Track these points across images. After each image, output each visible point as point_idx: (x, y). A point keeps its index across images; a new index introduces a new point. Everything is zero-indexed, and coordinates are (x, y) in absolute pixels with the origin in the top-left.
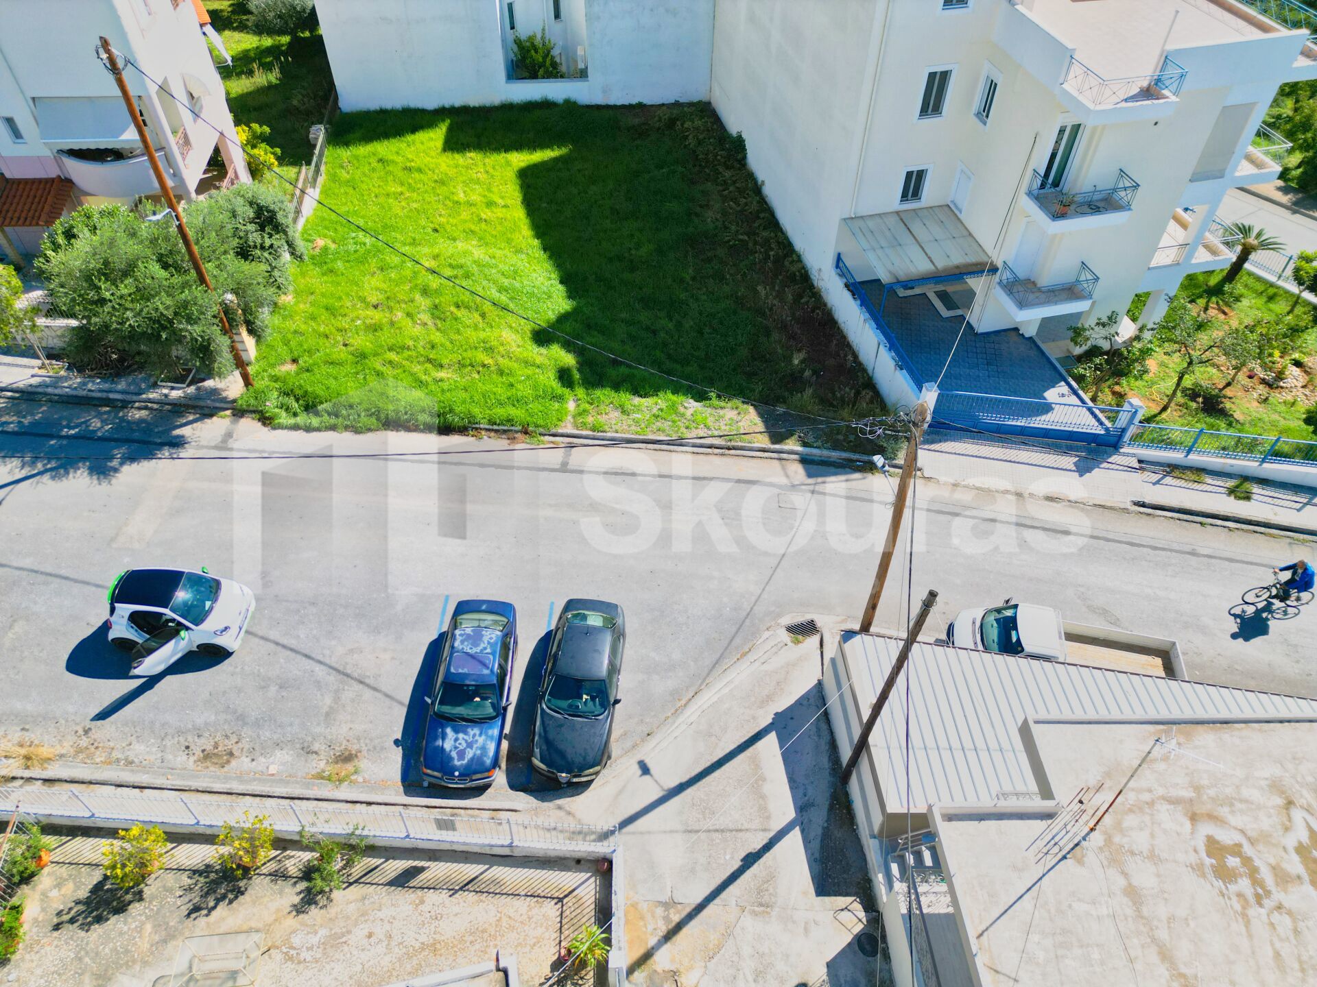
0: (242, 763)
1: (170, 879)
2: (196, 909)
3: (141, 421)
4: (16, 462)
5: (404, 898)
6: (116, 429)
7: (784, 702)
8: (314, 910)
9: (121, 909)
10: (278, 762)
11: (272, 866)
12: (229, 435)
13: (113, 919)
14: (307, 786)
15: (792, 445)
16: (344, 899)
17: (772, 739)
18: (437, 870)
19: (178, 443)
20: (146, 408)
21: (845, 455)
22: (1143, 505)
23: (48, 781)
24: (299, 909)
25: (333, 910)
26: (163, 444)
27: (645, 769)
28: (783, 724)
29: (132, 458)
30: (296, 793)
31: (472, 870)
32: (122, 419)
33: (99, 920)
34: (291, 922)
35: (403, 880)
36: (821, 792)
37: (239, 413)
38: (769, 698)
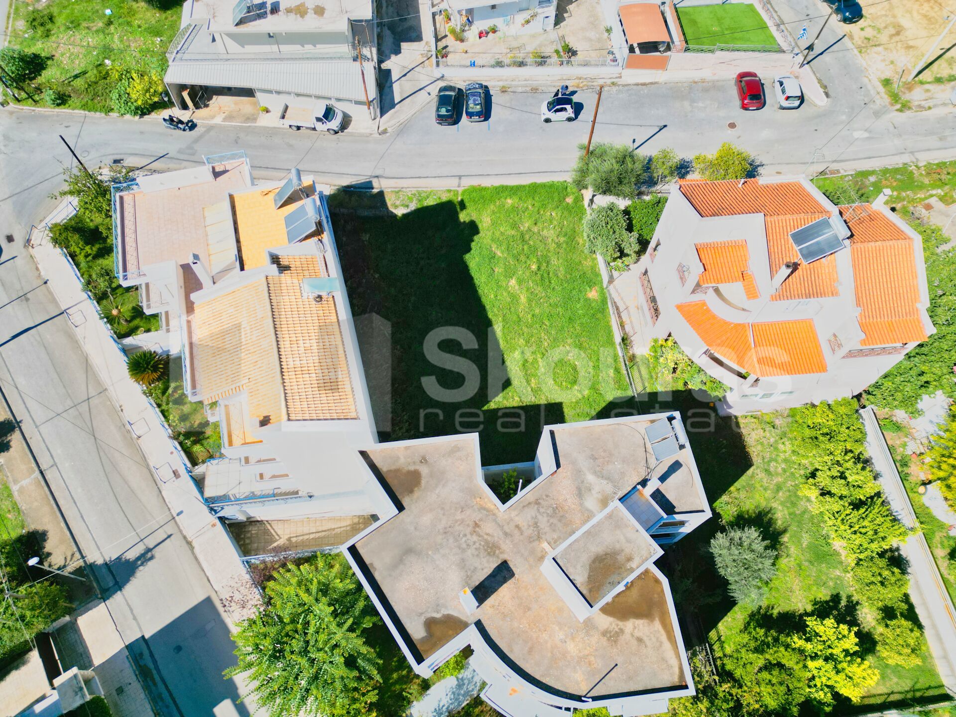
0: (528, 89)
7: (392, 111)
10: (520, 90)
17: (396, 102)
27: (429, 94)
28: (393, 105)
36: (386, 90)
38: (396, 112)
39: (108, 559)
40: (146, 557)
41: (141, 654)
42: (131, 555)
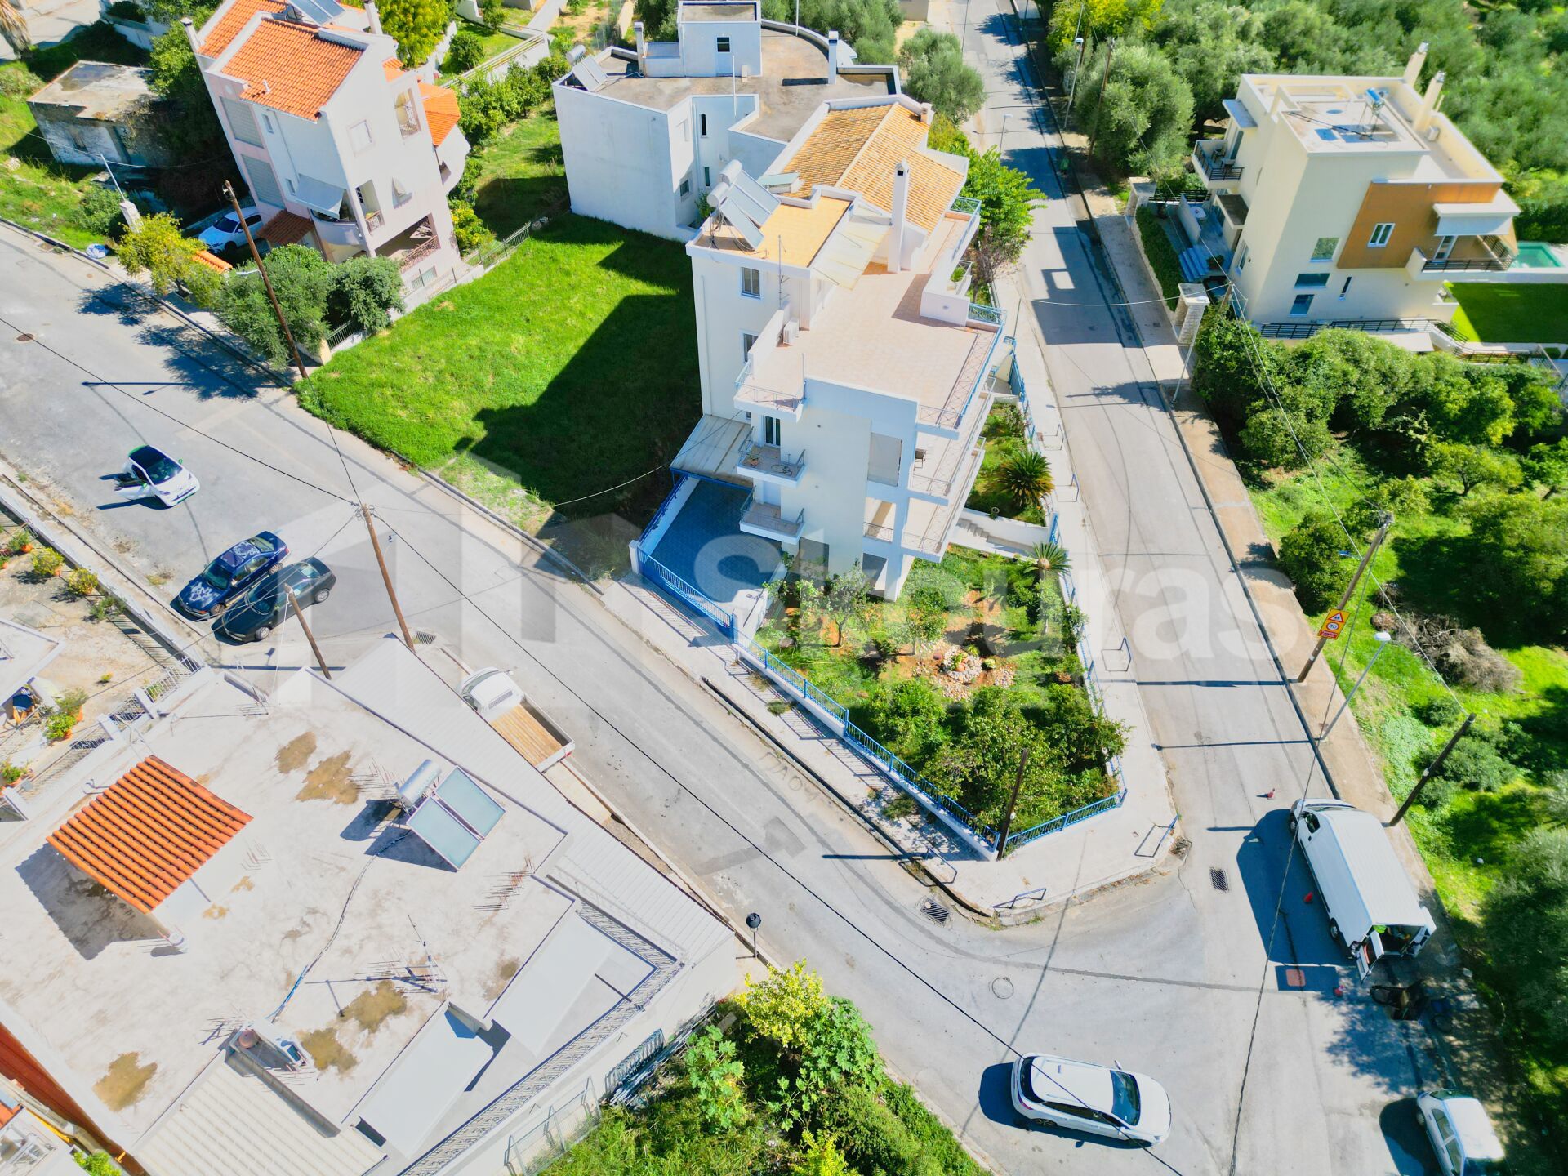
0: (128, 556)
1: (60, 581)
2: (55, 598)
3: (249, 376)
4: (178, 373)
5: (123, 638)
6: (236, 375)
8: (89, 622)
9: (34, 583)
10: (140, 563)
11: (93, 598)
12: (277, 401)
13: (30, 585)
14: (140, 579)
15: (546, 544)
16: (104, 624)
18: (144, 636)
19: (251, 395)
20: (256, 370)
21: (569, 564)
22: (707, 683)
23: (60, 523)
24: (85, 619)
25: (95, 627)
26: (245, 393)
27: (271, 652)
29: (224, 394)
30: (132, 578)
31: (154, 643)
32: (242, 372)
33: (26, 582)
34: (78, 621)
35: (128, 632)
37: (293, 392)
39: (1145, 407)
40: (1102, 392)
41: (1130, 338)
42: (1117, 399)
